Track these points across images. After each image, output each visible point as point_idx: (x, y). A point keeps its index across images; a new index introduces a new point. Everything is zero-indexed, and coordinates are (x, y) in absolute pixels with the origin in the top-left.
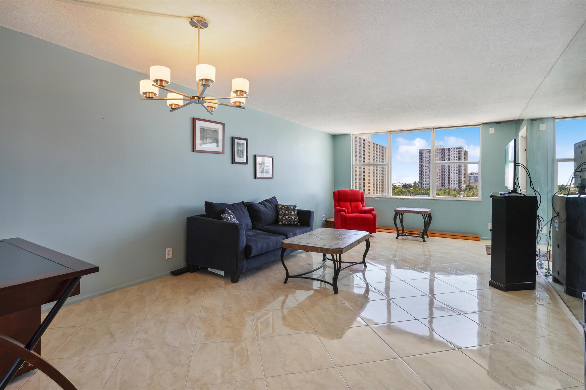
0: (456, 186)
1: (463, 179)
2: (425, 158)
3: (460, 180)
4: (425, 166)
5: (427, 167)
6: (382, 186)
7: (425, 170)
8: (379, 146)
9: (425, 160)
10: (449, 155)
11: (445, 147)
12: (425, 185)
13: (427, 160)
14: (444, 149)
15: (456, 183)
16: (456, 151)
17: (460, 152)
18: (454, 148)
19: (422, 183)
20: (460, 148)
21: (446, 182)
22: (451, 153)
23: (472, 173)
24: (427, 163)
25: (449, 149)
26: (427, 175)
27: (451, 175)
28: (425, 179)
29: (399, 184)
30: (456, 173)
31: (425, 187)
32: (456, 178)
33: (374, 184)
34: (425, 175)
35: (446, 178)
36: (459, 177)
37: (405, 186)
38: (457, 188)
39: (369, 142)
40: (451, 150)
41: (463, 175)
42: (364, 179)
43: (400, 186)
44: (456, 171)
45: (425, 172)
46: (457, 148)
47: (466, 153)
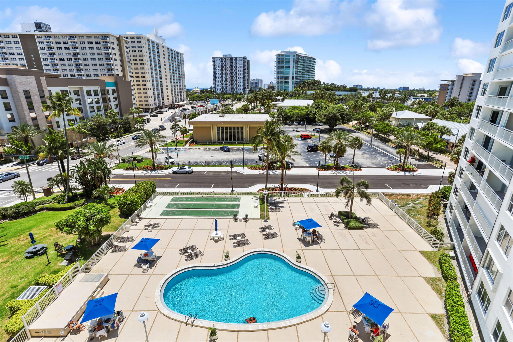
0: (241, 91)
1: (247, 85)
2: (217, 66)
3: (244, 86)
4: (218, 73)
5: (219, 74)
6: (181, 92)
7: (218, 77)
8: (174, 51)
9: (217, 67)
10: (236, 64)
11: (233, 56)
12: (218, 90)
13: (219, 67)
14: (232, 58)
15: (241, 87)
16: (241, 60)
17: (244, 61)
18: (240, 58)
19: (216, 88)
20: (244, 58)
21: (235, 87)
22: (238, 62)
23: (254, 80)
24: (219, 70)
25: (236, 58)
26: (220, 81)
27: (238, 81)
28: (218, 85)
29: (197, 89)
30: (241, 79)
31: (218, 91)
32: (241, 83)
33: (172, 90)
34: (218, 81)
35: (235, 84)
36: (244, 83)
37: (203, 91)
38: (243, 92)
39: (163, 47)
40: (238, 59)
41: (246, 81)
42: (161, 85)
43: (198, 91)
44: (241, 78)
45: (218, 78)
46: (242, 58)
47: (249, 62)
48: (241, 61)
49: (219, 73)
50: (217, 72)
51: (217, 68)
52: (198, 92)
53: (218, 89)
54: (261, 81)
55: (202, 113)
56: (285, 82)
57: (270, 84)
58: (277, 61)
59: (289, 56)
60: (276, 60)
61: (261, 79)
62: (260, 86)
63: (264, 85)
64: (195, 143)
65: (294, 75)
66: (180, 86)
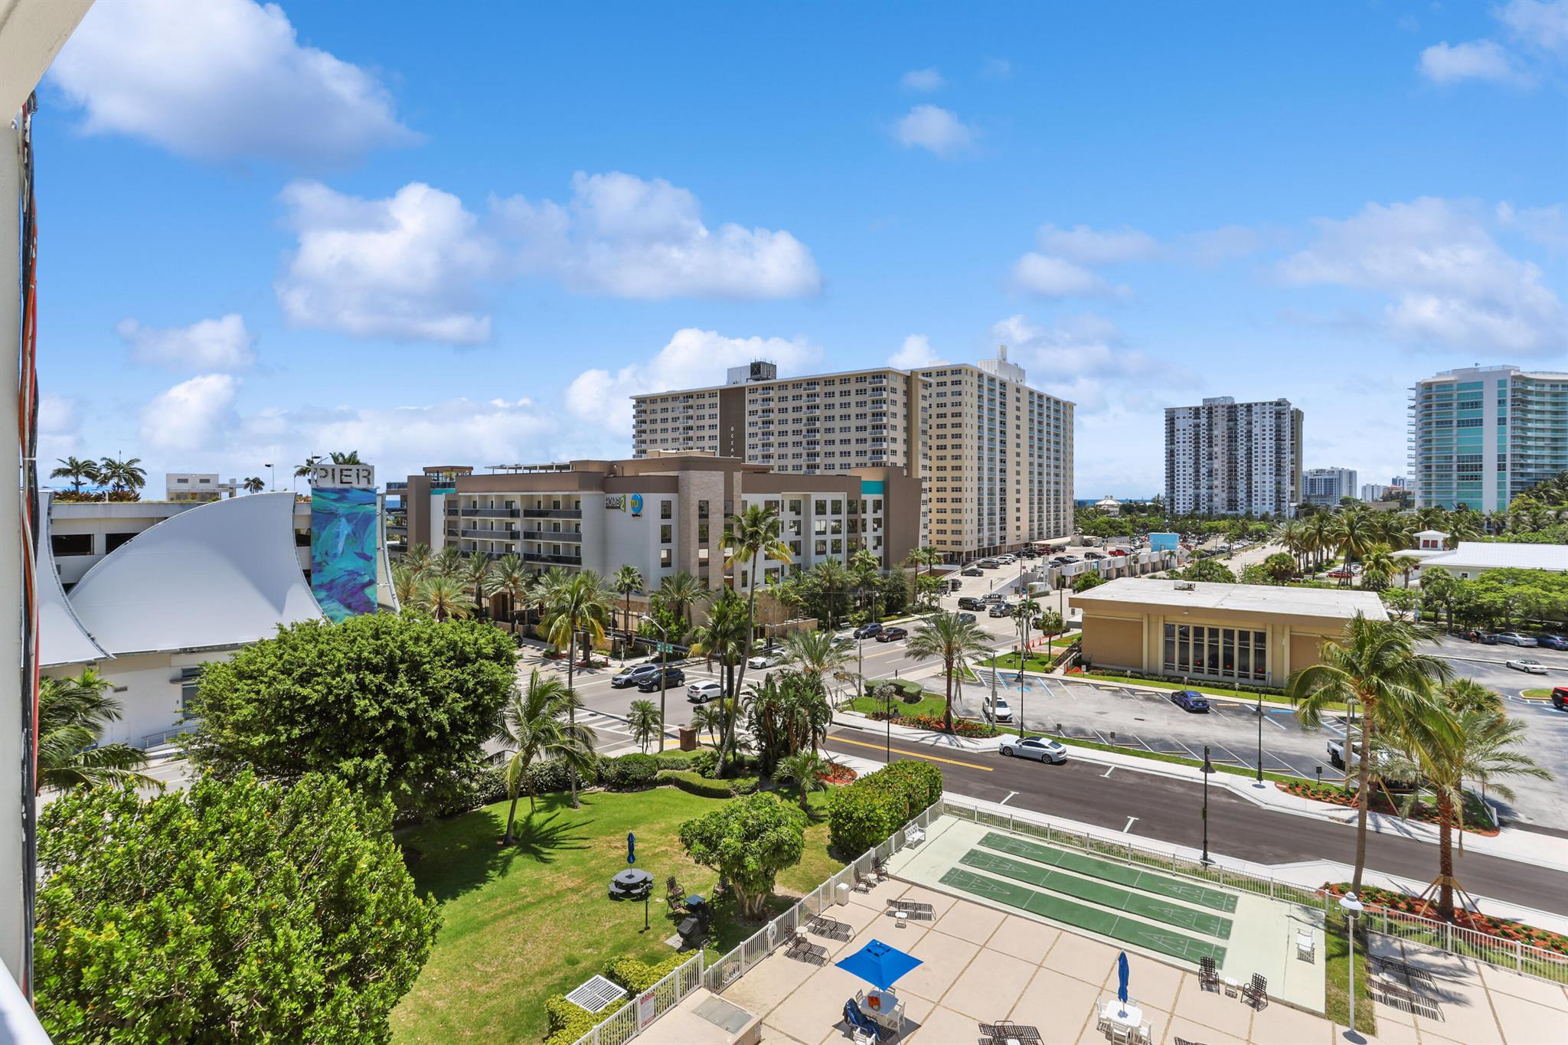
0: (1269, 508)
1: (1288, 488)
2: (1181, 432)
3: (1279, 491)
4: (1181, 452)
5: (1187, 456)
6: (1057, 510)
7: (1181, 465)
8: (1048, 399)
9: (1181, 436)
10: (1249, 423)
11: (1237, 402)
12: (1181, 505)
13: (1187, 436)
14: (1236, 406)
15: (1267, 498)
16: (1267, 411)
17: (1279, 415)
18: (1264, 404)
19: (1172, 500)
20: (1278, 404)
21: (1242, 495)
22: (1254, 418)
23: (1320, 472)
24: (1188, 444)
25: (1249, 407)
26: (1187, 477)
27: (1254, 478)
28: (1181, 489)
29: (1110, 502)
30: (1268, 471)
31: (1181, 509)
32: (1267, 484)
33: (1031, 503)
34: (1181, 477)
35: (1242, 486)
36: (1278, 483)
37: (1128, 508)
38: (1272, 513)
39: (1018, 390)
40: (1254, 409)
41: (1288, 478)
42: (1003, 490)
43: (1112, 506)
44: (1267, 467)
45: (1181, 469)
46: (1271, 403)
47: (1297, 417)
48: (1267, 415)
49: (1187, 452)
50: (1181, 449)
51: (1181, 440)
52: (1111, 509)
53: (1181, 502)
54: (1352, 475)
55: (1120, 573)
56: (1462, 478)
57: (1389, 484)
58: (1420, 408)
59: (1480, 385)
60: (1413, 403)
61: (1351, 469)
62: (1345, 494)
63: (1364, 488)
64: (1084, 668)
65: (1508, 453)
66: (1057, 491)
